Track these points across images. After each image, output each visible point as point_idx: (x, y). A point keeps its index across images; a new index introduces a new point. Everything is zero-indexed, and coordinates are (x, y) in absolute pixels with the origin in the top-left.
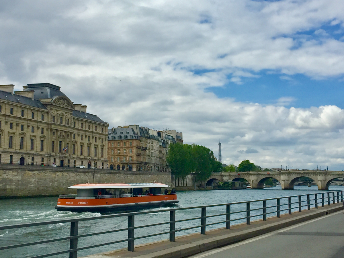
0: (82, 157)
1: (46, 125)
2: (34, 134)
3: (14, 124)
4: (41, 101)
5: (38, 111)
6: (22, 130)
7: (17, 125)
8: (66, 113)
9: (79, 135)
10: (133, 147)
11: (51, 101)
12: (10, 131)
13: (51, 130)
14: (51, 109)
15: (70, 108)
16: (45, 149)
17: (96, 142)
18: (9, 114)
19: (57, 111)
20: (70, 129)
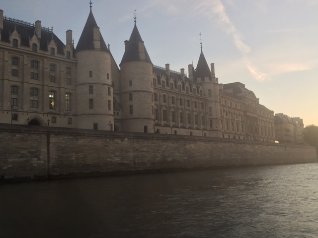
1: (243, 113)
2: (238, 120)
4: (237, 95)
5: (237, 102)
6: (232, 116)
7: (229, 113)
11: (245, 94)
12: (226, 117)
15: (254, 99)
16: (244, 131)
18: (224, 104)
19: (248, 102)
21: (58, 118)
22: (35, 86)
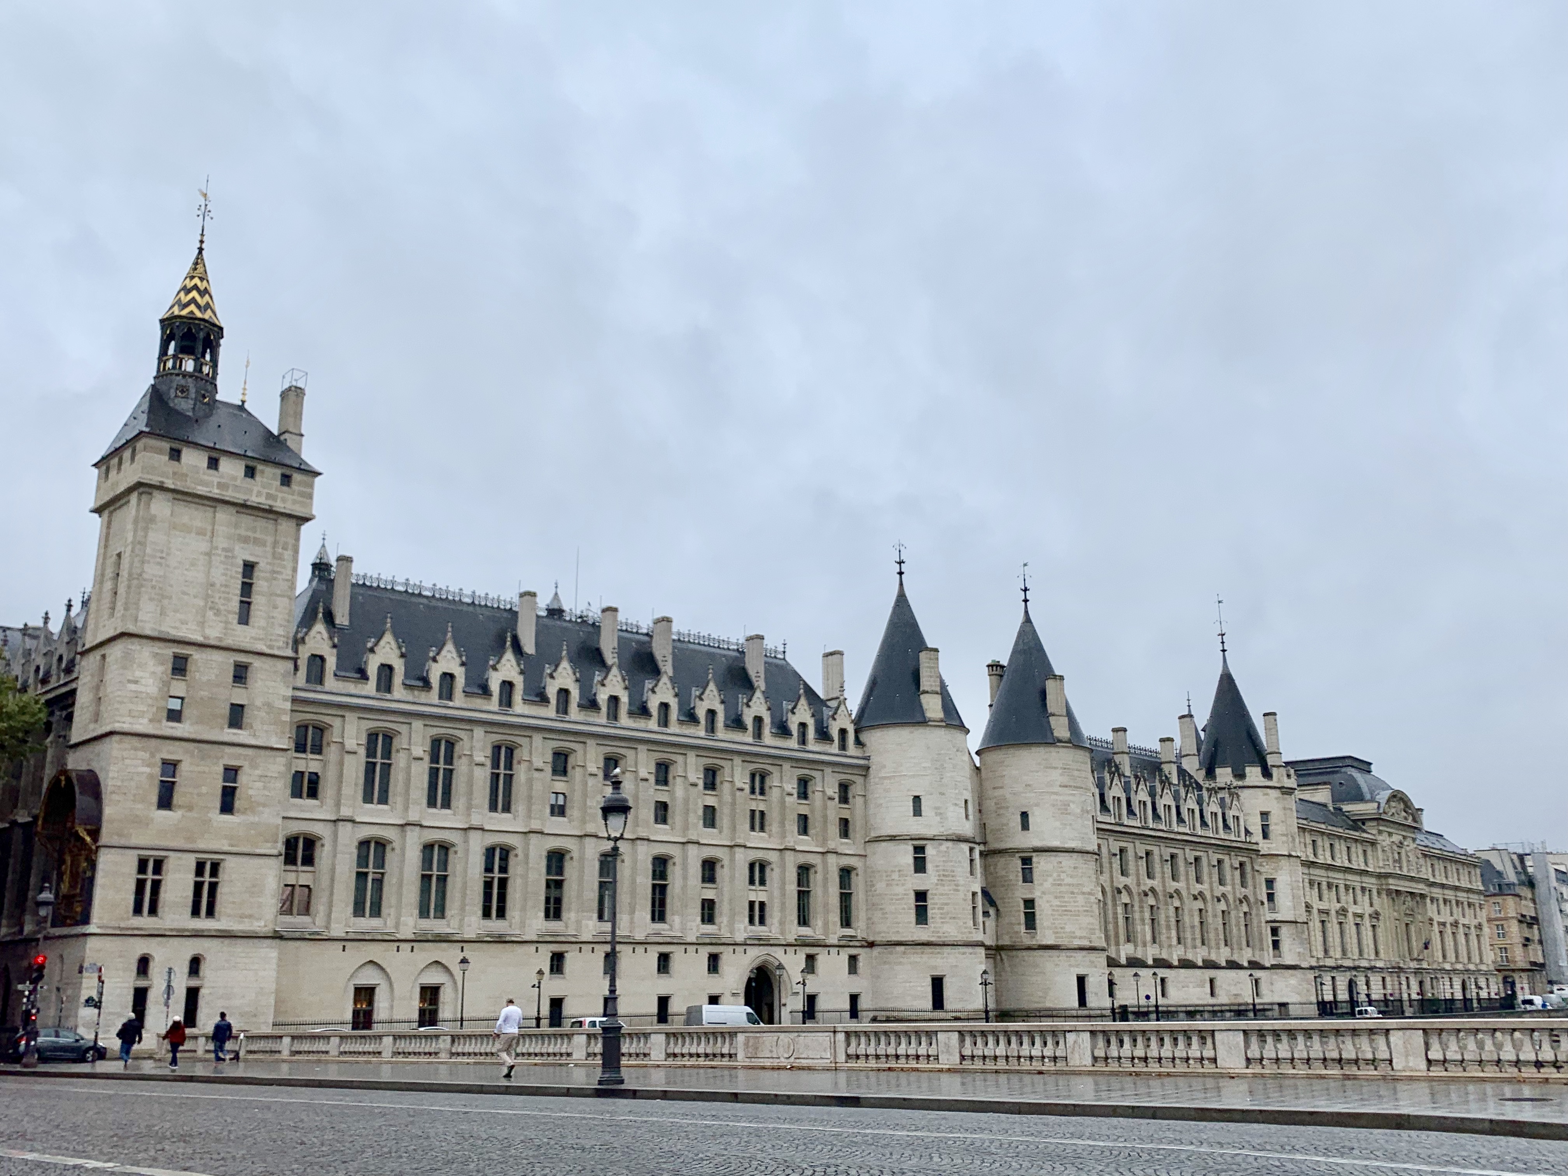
0: (1448, 967)
1: (1373, 880)
2: (1359, 910)
3: (1324, 886)
4: (1346, 808)
5: (1356, 841)
6: (1339, 900)
7: (1330, 886)
8: (1405, 837)
9: (1432, 899)
10: (1506, 919)
11: (1379, 808)
12: (1321, 905)
13: (1389, 892)
14: (1380, 832)
15: (1410, 822)
16: (1382, 952)
17: (1464, 916)
19: (1390, 834)
20: (1421, 886)
21: (823, 959)
22: (760, 855)
